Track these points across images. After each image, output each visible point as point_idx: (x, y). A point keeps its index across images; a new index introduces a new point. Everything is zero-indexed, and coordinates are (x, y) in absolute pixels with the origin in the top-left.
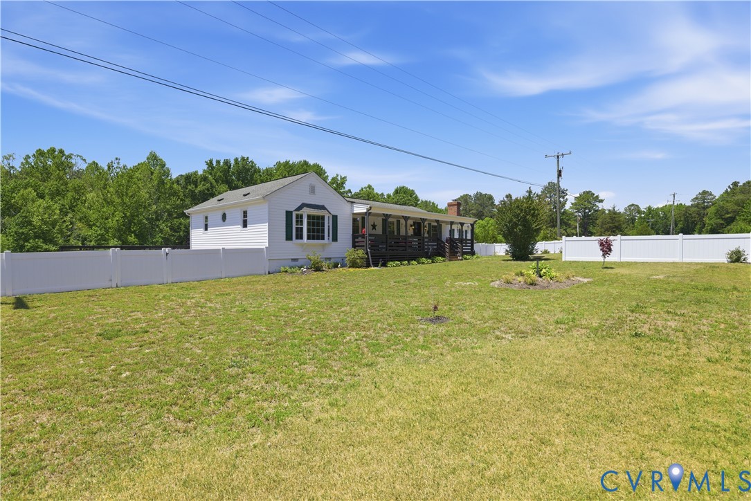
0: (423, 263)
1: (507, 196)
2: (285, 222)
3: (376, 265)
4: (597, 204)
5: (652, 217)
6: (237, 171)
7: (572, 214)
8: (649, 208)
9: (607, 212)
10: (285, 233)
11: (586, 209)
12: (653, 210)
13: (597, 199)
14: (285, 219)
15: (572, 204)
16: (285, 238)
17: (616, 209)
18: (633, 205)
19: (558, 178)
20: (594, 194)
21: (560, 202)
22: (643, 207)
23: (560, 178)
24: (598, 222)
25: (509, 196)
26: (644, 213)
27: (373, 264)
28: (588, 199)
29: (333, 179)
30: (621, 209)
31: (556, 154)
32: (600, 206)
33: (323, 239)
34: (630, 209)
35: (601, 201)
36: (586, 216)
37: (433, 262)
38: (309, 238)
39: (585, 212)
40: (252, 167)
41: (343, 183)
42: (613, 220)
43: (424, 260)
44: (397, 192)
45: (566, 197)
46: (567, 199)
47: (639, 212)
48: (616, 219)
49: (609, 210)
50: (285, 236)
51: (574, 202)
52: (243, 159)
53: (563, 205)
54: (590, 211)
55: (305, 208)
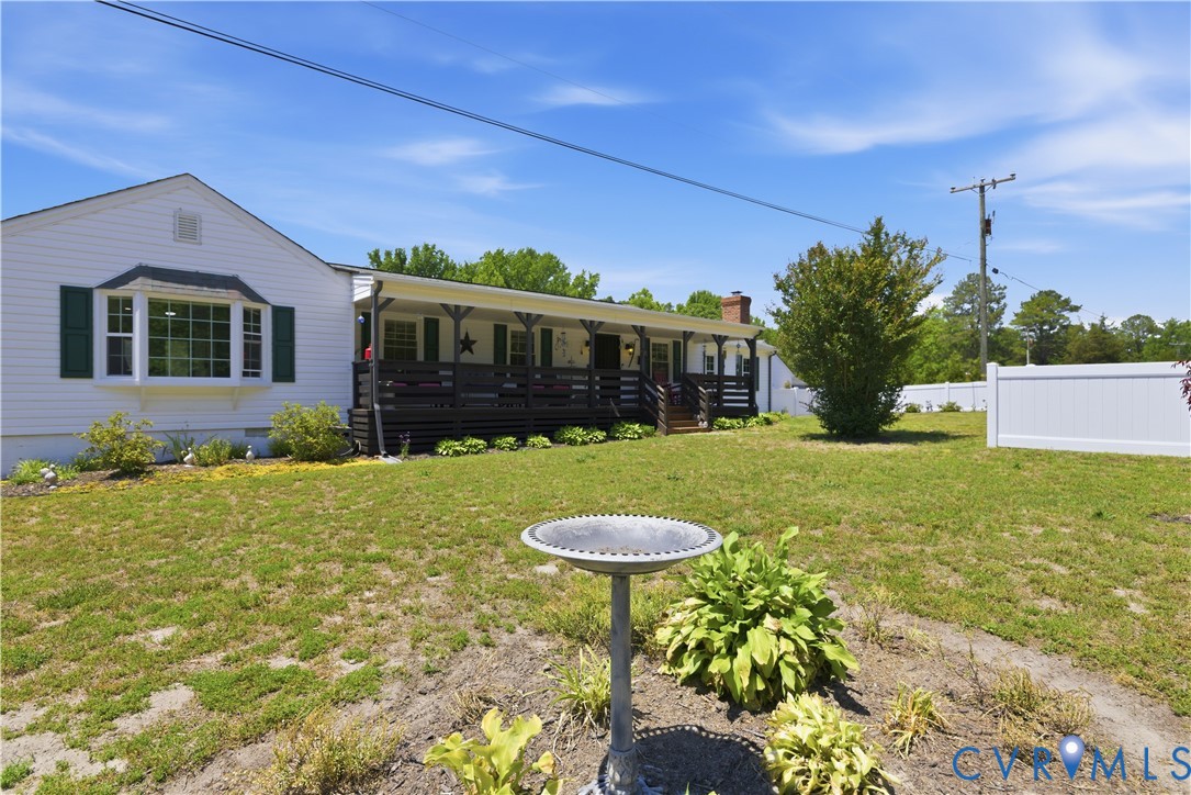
0: (572, 442)
1: (812, 253)
2: (57, 321)
3: (393, 450)
4: (1066, 314)
5: (1177, 339)
6: (416, 267)
7: (1016, 334)
8: (1172, 325)
9: (1088, 328)
10: (57, 354)
11: (1044, 323)
12: (1180, 326)
13: (1067, 305)
14: (57, 312)
15: (1016, 315)
16: (57, 371)
17: (1107, 322)
18: (1138, 317)
19: (983, 237)
20: (1060, 297)
21: (992, 310)
22: (1159, 323)
23: (988, 238)
24: (1069, 347)
25: (818, 251)
26: (1158, 331)
27: (387, 446)
28: (1048, 304)
29: (577, 278)
30: (1115, 322)
31: (979, 183)
32: (1074, 319)
33: (226, 373)
34: (1133, 324)
35: (1076, 309)
36: (1044, 337)
37: (610, 438)
38: (155, 370)
39: (1041, 330)
40: (442, 260)
41: (593, 285)
42: (1100, 344)
43: (578, 433)
44: (693, 300)
45: (1003, 302)
46: (1005, 305)
47: (1152, 329)
48: (1107, 341)
49: (1093, 325)
50: (57, 363)
51: (1019, 310)
52: (426, 247)
53: (998, 316)
54: (1052, 328)
55: (140, 280)
